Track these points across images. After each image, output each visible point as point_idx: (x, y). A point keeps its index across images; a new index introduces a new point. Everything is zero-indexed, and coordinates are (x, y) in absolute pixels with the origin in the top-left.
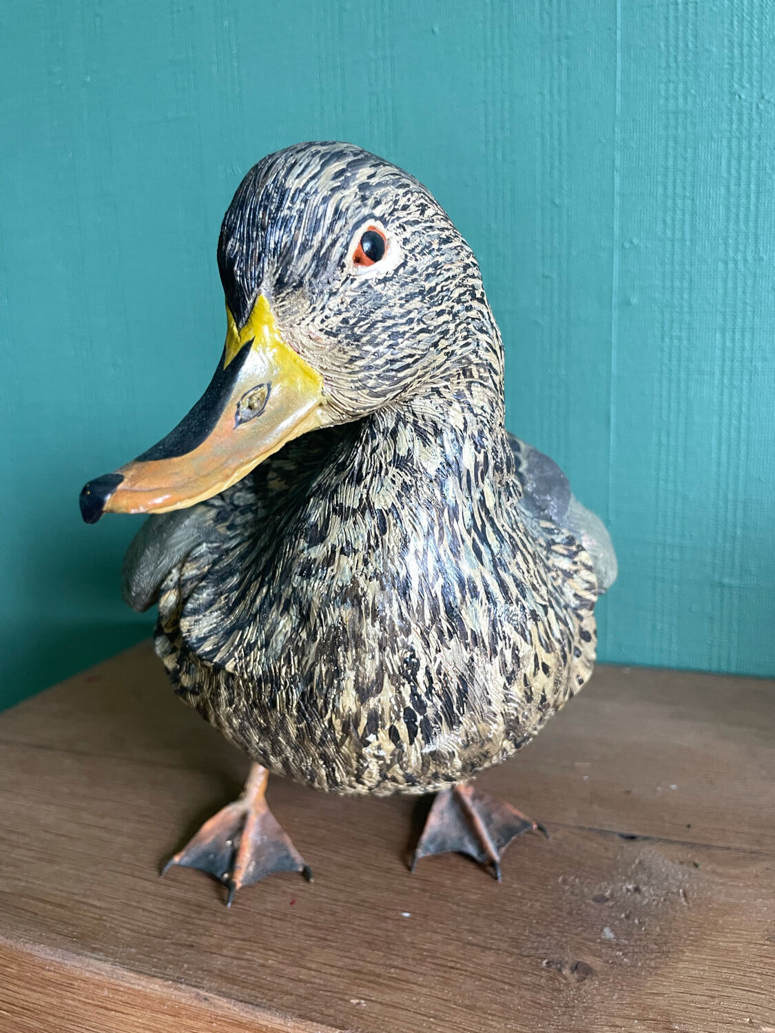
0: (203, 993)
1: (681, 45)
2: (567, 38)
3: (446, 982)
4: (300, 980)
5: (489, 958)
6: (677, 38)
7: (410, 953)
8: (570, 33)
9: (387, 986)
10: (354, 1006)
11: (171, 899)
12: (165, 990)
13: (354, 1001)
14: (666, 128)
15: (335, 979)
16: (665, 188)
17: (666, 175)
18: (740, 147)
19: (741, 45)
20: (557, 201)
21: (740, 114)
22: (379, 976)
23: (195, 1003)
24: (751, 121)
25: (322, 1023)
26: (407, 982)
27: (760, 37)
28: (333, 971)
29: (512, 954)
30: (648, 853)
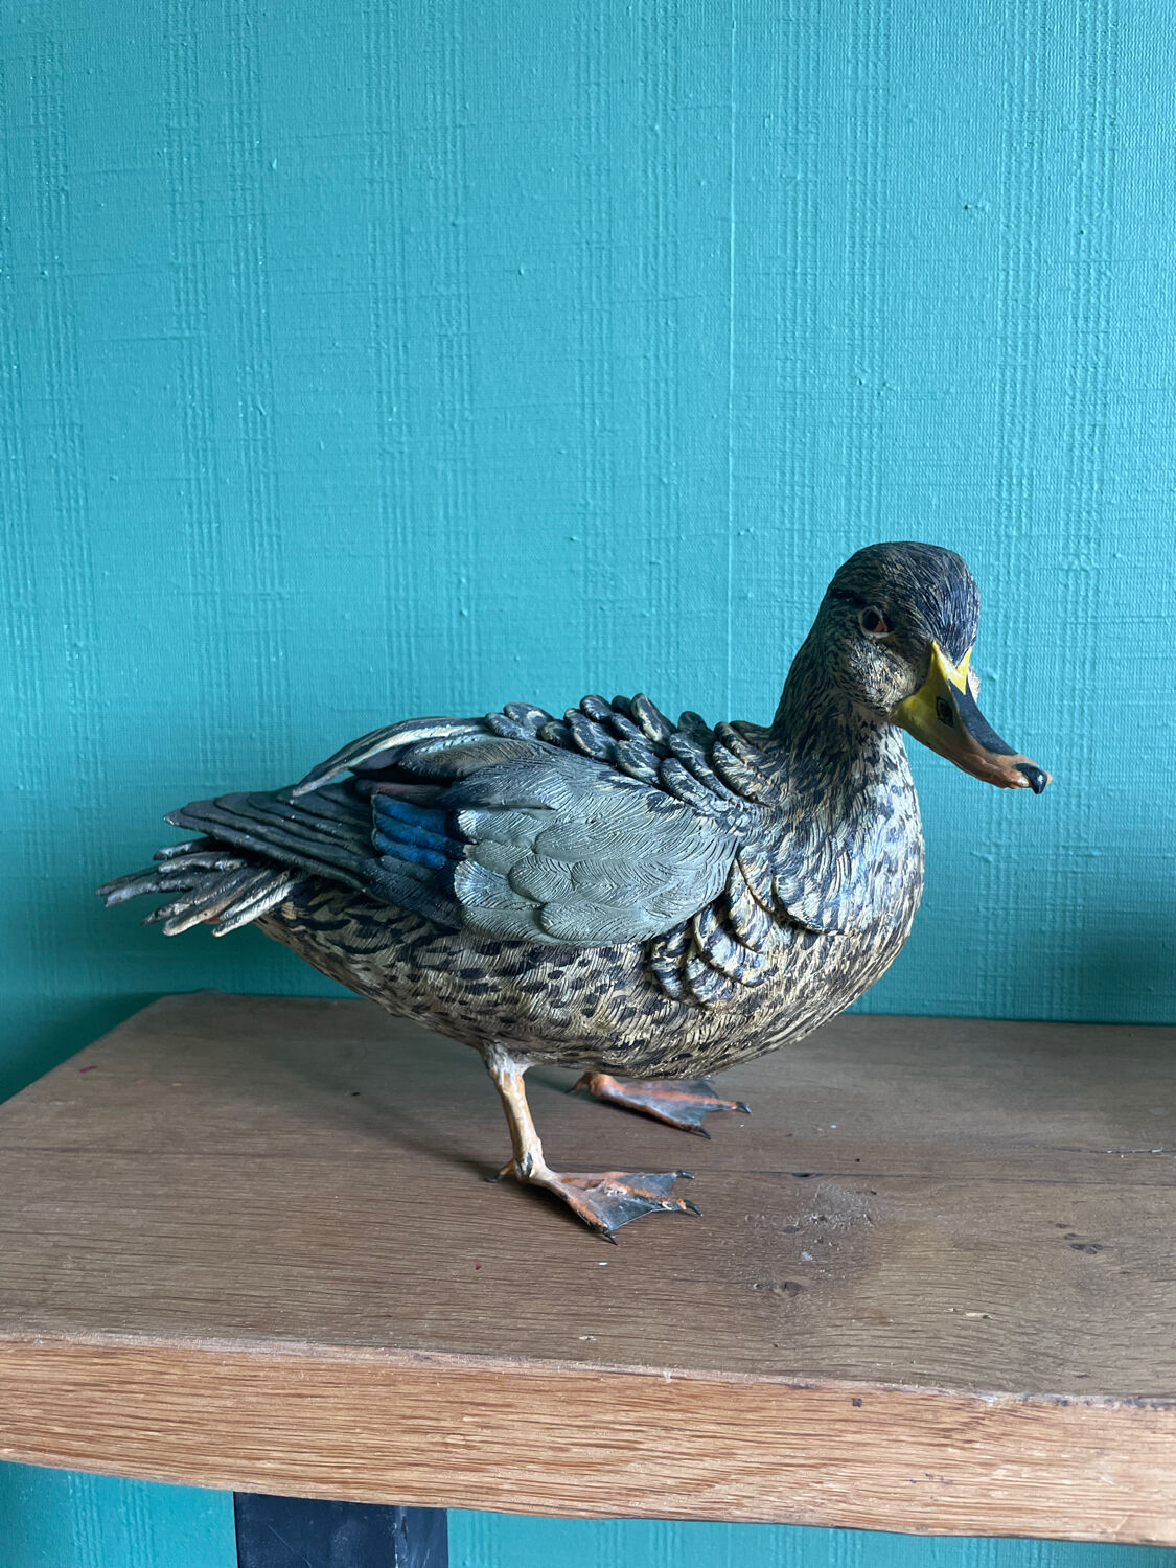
0: (423, 1353)
1: (799, 320)
2: (676, 299)
3: (667, 1312)
4: (520, 1329)
5: (701, 1289)
6: (795, 313)
7: (621, 1294)
8: (678, 294)
9: (609, 1322)
10: (584, 1342)
11: (341, 1280)
12: (379, 1357)
13: (584, 1338)
14: (783, 408)
15: (556, 1323)
16: (783, 474)
17: (783, 459)
18: (861, 436)
19: (862, 327)
20: (665, 480)
21: (861, 400)
22: (598, 1315)
23: (416, 1364)
24: (872, 407)
25: (560, 1359)
26: (630, 1316)
27: (883, 319)
28: (550, 1317)
29: (721, 1283)
30: (823, 1186)
